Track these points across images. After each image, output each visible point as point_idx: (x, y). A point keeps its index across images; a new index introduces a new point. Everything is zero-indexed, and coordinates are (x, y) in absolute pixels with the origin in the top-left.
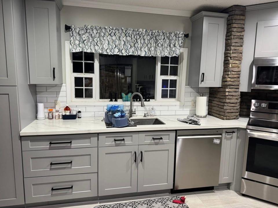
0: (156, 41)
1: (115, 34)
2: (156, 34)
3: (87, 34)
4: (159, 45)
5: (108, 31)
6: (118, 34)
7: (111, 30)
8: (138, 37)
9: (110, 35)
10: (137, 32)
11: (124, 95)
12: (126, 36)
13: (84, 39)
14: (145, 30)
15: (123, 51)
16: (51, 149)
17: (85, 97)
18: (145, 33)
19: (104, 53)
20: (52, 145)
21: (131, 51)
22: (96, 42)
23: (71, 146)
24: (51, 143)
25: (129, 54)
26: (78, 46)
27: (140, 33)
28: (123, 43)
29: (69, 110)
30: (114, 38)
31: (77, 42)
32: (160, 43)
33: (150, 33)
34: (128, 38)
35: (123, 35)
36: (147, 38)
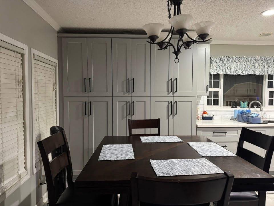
0: (268, 64)
1: (239, 60)
2: (267, 59)
3: (221, 62)
4: (271, 66)
5: (235, 59)
6: (241, 61)
7: (237, 59)
8: (255, 62)
9: (235, 61)
10: (254, 59)
11: (242, 103)
12: (246, 62)
13: (219, 65)
14: (260, 57)
15: (244, 72)
16: (214, 136)
17: (213, 105)
18: (259, 59)
19: (231, 74)
20: (215, 134)
21: (250, 71)
22: (227, 66)
23: (225, 135)
24: (214, 133)
25: (249, 74)
26: (216, 70)
27: (257, 59)
28: (244, 66)
29: (206, 113)
30: (238, 63)
31: (215, 68)
32: (270, 65)
33: (264, 59)
34: (248, 63)
35: (244, 61)
36: (261, 62)
